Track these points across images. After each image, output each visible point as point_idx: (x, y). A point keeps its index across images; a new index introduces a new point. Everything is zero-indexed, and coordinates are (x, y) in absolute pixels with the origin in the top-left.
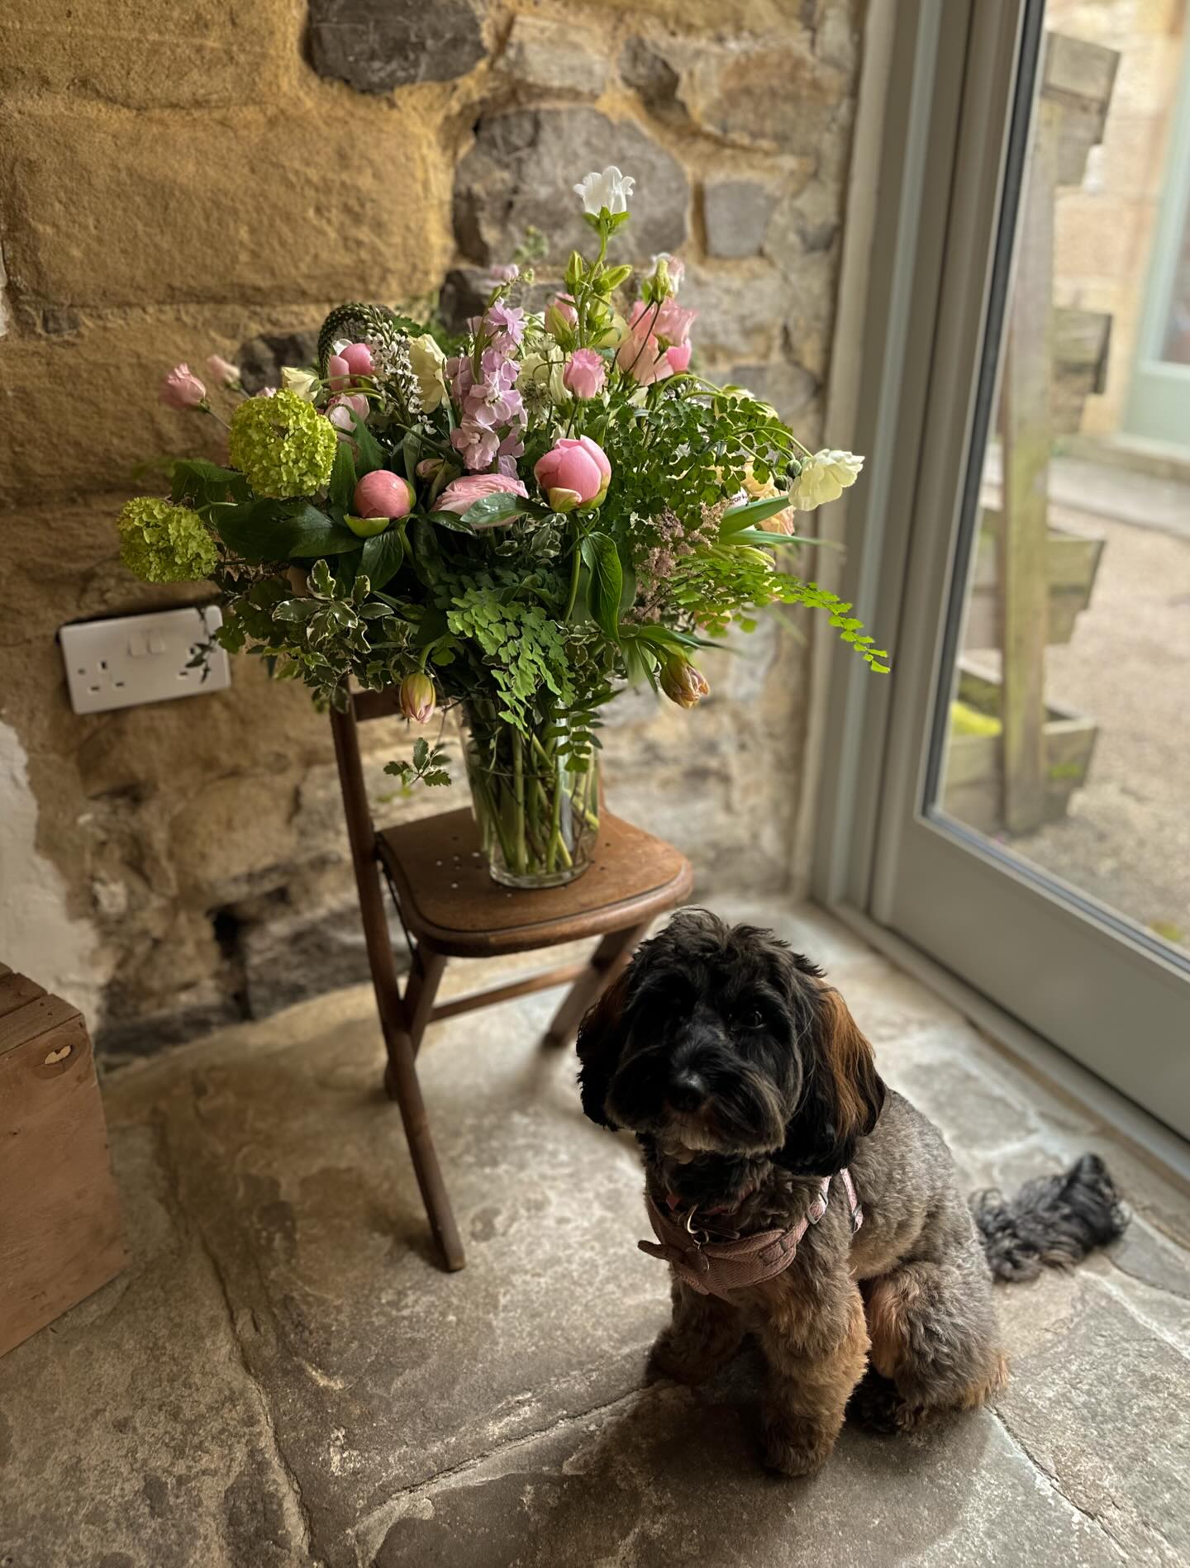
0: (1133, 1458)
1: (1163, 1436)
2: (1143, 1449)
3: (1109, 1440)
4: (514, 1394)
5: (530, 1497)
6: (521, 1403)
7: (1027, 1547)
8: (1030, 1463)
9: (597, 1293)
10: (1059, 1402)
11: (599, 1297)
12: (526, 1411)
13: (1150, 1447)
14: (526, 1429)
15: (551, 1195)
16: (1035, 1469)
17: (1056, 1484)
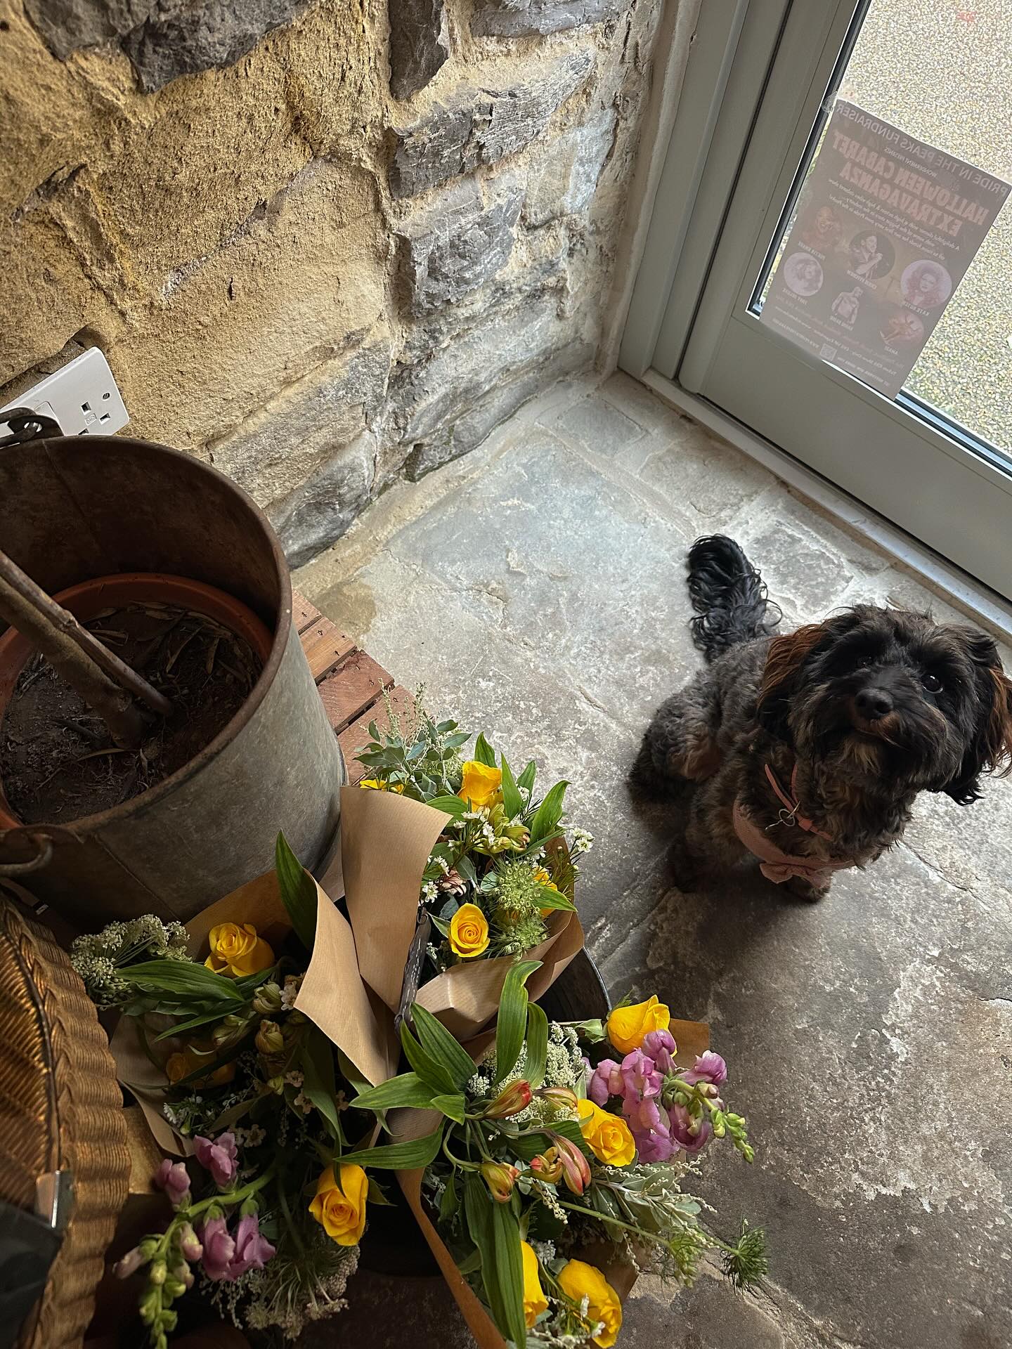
0: (981, 843)
1: (994, 822)
2: (985, 835)
3: (965, 835)
4: (595, 922)
5: (639, 993)
6: (601, 928)
7: (936, 923)
8: (923, 864)
9: (613, 824)
10: (931, 817)
11: (615, 826)
12: (606, 933)
13: (988, 832)
14: (613, 945)
15: (543, 750)
16: (926, 867)
17: (941, 875)
